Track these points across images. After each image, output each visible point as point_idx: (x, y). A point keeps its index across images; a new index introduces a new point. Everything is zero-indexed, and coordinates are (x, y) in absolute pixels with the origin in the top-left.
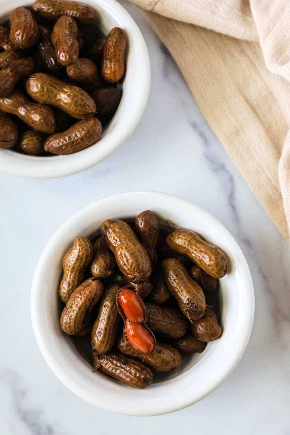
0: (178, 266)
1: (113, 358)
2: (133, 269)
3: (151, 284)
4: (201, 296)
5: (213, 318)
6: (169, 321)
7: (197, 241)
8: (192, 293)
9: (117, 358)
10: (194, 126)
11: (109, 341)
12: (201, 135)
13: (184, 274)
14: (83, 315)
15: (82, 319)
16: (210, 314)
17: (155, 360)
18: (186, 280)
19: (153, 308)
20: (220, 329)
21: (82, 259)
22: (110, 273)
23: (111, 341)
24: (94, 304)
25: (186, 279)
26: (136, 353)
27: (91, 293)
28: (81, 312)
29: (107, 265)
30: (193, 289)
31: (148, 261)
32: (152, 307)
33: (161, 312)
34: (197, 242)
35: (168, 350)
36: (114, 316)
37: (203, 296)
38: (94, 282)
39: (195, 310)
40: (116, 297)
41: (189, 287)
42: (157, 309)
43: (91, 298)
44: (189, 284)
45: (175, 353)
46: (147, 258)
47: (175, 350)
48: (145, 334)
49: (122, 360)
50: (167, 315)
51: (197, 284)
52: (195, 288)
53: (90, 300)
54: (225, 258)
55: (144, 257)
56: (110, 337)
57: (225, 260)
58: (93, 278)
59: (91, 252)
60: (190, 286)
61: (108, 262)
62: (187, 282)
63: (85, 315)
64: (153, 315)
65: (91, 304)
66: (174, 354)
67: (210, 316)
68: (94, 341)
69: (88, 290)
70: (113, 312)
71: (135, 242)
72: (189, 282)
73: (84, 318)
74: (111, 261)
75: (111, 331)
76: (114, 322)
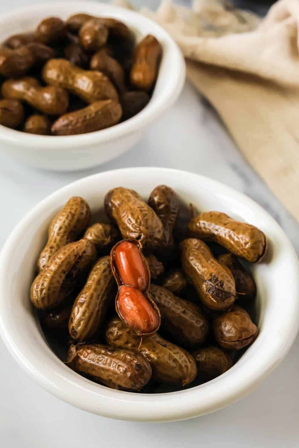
2: (139, 224)
4: (229, 275)
6: (183, 310)
8: (217, 268)
10: (234, 167)
12: (242, 175)
17: (157, 354)
21: (73, 215)
22: (108, 240)
26: (131, 343)
27: (78, 248)
28: (60, 270)
29: (105, 231)
36: (105, 282)
37: (232, 277)
39: (220, 288)
43: (78, 254)
50: (180, 302)
53: (76, 256)
70: (106, 276)
76: (104, 290)
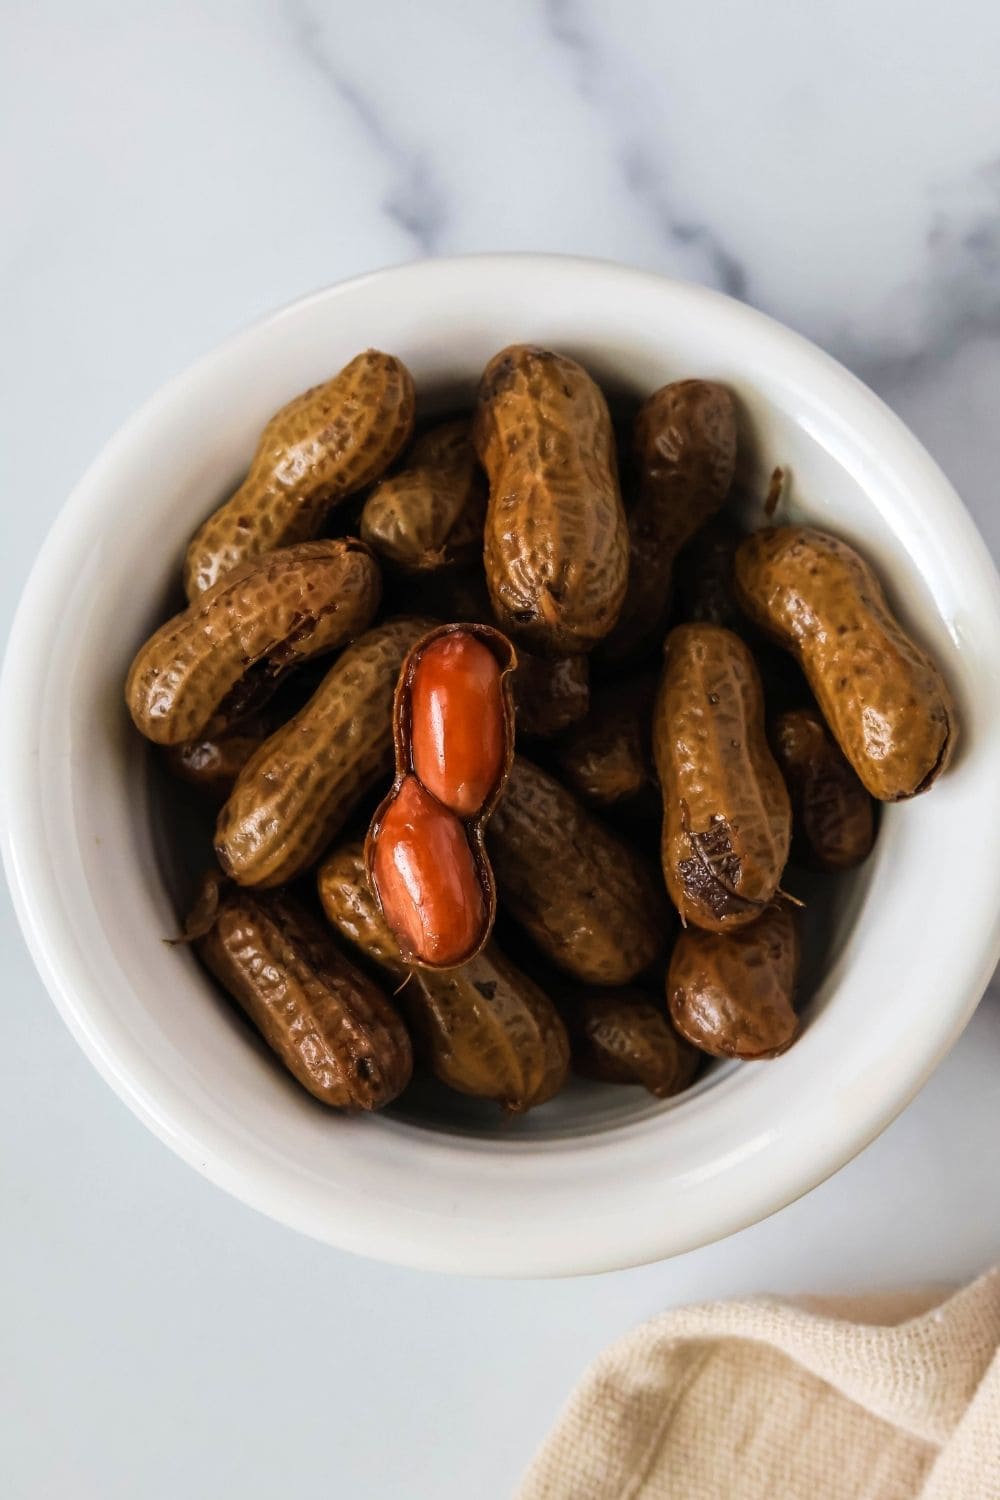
0: (737, 663)
1: (281, 924)
2: (538, 571)
3: (585, 690)
4: (776, 832)
5: (781, 960)
6: (589, 883)
7: (864, 599)
8: (742, 800)
9: (297, 933)
11: (297, 833)
13: (748, 709)
14: (238, 673)
15: (226, 687)
16: (776, 938)
18: (741, 735)
19: (548, 791)
20: (791, 1020)
22: (431, 559)
23: (304, 840)
24: (304, 646)
25: (743, 729)
27: (314, 591)
29: (437, 519)
30: (754, 785)
31: (617, 571)
32: (547, 784)
33: (571, 826)
34: (861, 603)
35: (527, 1001)
37: (782, 839)
38: (349, 553)
39: (722, 877)
40: (409, 653)
41: (742, 770)
42: (560, 804)
43: (307, 611)
44: (746, 760)
45: (550, 1034)
46: (619, 559)
47: (557, 1021)
48: (458, 869)
49: (313, 948)
50: (593, 856)
51: (779, 780)
52: (762, 788)
53: (297, 616)
54: (951, 720)
55: (607, 544)
56: (307, 820)
57: (947, 724)
58: (352, 540)
59: (399, 431)
60: (749, 767)
61: (452, 510)
62: (744, 747)
63: (245, 675)
64: (533, 819)
65: (294, 637)
66: (543, 1032)
67: (776, 948)
68: (231, 809)
69: (306, 574)
71: (601, 476)
72: (749, 748)
73: (236, 686)
74: (463, 513)
75: (322, 797)
